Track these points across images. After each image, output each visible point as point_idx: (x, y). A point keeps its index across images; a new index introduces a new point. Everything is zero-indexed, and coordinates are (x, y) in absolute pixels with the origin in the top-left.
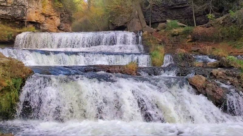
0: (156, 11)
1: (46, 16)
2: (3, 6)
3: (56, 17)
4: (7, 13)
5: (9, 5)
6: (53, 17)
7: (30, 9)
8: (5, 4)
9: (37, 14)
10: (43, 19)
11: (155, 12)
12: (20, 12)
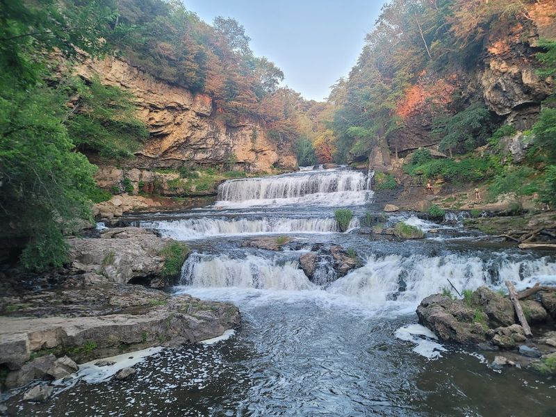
0: (407, 133)
1: (257, 152)
2: (204, 148)
3: (270, 151)
4: (208, 156)
5: (210, 146)
6: (267, 152)
7: (235, 148)
8: (204, 146)
9: (245, 152)
10: (253, 156)
11: (405, 135)
12: (223, 152)
